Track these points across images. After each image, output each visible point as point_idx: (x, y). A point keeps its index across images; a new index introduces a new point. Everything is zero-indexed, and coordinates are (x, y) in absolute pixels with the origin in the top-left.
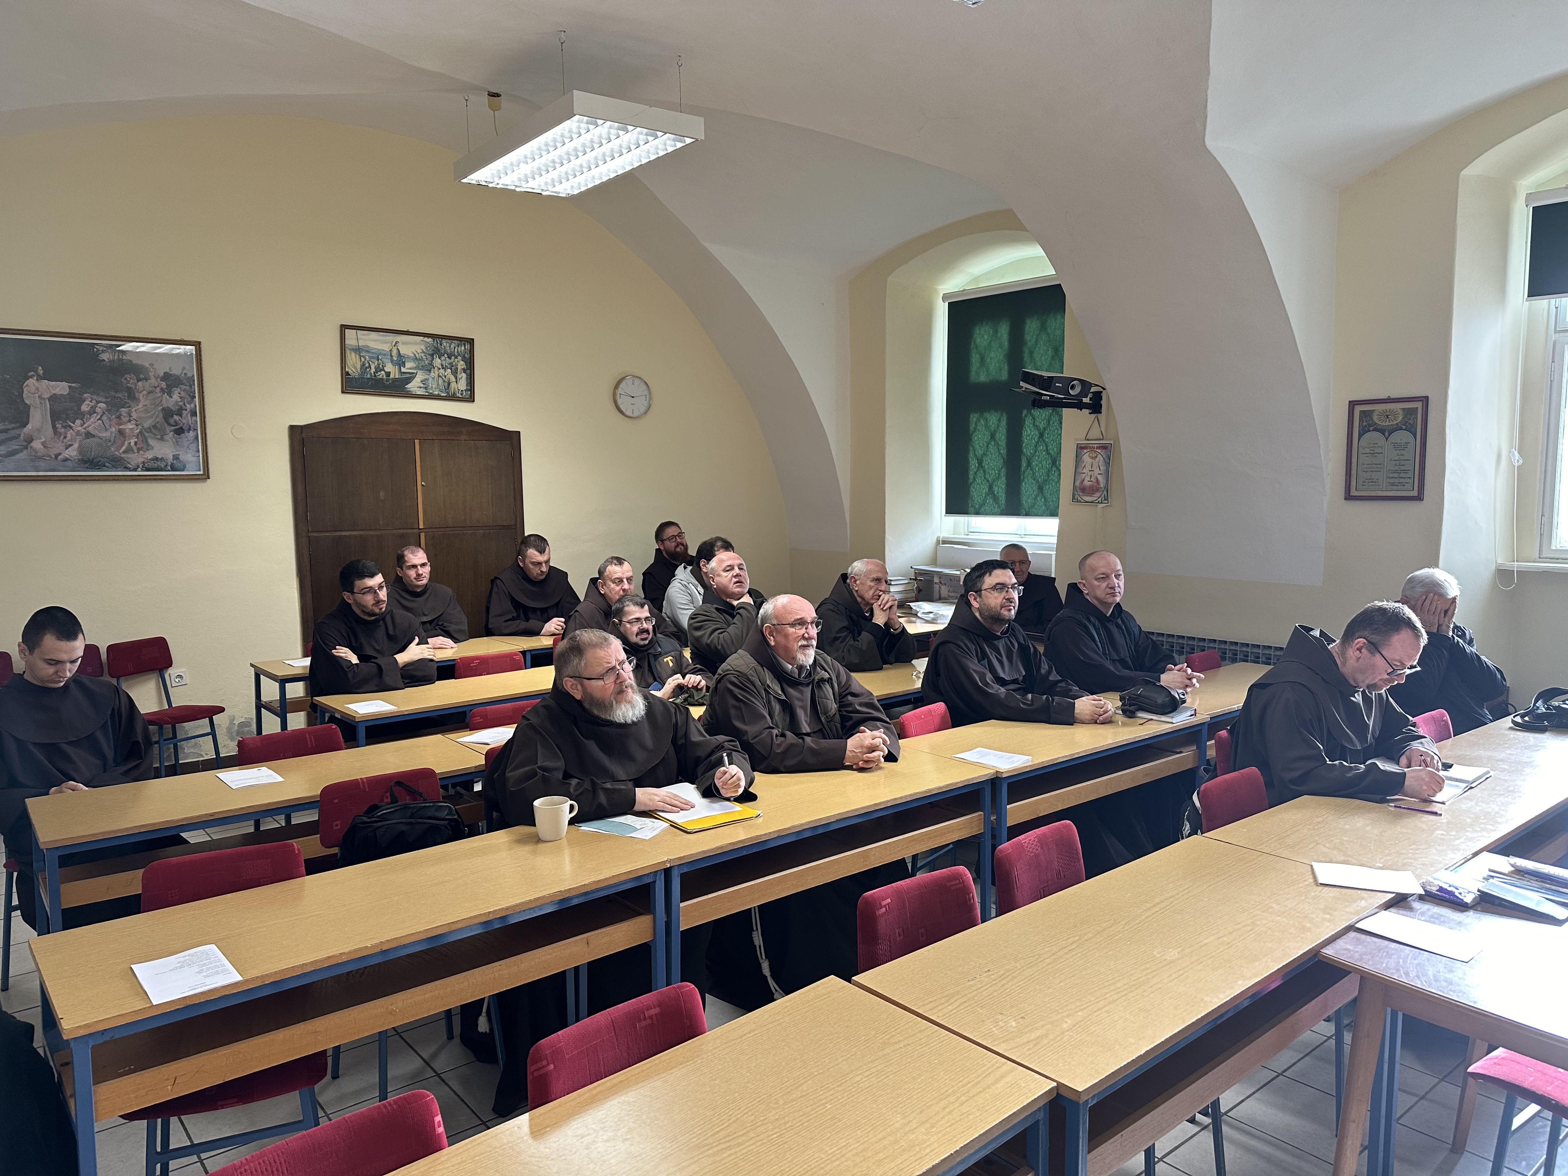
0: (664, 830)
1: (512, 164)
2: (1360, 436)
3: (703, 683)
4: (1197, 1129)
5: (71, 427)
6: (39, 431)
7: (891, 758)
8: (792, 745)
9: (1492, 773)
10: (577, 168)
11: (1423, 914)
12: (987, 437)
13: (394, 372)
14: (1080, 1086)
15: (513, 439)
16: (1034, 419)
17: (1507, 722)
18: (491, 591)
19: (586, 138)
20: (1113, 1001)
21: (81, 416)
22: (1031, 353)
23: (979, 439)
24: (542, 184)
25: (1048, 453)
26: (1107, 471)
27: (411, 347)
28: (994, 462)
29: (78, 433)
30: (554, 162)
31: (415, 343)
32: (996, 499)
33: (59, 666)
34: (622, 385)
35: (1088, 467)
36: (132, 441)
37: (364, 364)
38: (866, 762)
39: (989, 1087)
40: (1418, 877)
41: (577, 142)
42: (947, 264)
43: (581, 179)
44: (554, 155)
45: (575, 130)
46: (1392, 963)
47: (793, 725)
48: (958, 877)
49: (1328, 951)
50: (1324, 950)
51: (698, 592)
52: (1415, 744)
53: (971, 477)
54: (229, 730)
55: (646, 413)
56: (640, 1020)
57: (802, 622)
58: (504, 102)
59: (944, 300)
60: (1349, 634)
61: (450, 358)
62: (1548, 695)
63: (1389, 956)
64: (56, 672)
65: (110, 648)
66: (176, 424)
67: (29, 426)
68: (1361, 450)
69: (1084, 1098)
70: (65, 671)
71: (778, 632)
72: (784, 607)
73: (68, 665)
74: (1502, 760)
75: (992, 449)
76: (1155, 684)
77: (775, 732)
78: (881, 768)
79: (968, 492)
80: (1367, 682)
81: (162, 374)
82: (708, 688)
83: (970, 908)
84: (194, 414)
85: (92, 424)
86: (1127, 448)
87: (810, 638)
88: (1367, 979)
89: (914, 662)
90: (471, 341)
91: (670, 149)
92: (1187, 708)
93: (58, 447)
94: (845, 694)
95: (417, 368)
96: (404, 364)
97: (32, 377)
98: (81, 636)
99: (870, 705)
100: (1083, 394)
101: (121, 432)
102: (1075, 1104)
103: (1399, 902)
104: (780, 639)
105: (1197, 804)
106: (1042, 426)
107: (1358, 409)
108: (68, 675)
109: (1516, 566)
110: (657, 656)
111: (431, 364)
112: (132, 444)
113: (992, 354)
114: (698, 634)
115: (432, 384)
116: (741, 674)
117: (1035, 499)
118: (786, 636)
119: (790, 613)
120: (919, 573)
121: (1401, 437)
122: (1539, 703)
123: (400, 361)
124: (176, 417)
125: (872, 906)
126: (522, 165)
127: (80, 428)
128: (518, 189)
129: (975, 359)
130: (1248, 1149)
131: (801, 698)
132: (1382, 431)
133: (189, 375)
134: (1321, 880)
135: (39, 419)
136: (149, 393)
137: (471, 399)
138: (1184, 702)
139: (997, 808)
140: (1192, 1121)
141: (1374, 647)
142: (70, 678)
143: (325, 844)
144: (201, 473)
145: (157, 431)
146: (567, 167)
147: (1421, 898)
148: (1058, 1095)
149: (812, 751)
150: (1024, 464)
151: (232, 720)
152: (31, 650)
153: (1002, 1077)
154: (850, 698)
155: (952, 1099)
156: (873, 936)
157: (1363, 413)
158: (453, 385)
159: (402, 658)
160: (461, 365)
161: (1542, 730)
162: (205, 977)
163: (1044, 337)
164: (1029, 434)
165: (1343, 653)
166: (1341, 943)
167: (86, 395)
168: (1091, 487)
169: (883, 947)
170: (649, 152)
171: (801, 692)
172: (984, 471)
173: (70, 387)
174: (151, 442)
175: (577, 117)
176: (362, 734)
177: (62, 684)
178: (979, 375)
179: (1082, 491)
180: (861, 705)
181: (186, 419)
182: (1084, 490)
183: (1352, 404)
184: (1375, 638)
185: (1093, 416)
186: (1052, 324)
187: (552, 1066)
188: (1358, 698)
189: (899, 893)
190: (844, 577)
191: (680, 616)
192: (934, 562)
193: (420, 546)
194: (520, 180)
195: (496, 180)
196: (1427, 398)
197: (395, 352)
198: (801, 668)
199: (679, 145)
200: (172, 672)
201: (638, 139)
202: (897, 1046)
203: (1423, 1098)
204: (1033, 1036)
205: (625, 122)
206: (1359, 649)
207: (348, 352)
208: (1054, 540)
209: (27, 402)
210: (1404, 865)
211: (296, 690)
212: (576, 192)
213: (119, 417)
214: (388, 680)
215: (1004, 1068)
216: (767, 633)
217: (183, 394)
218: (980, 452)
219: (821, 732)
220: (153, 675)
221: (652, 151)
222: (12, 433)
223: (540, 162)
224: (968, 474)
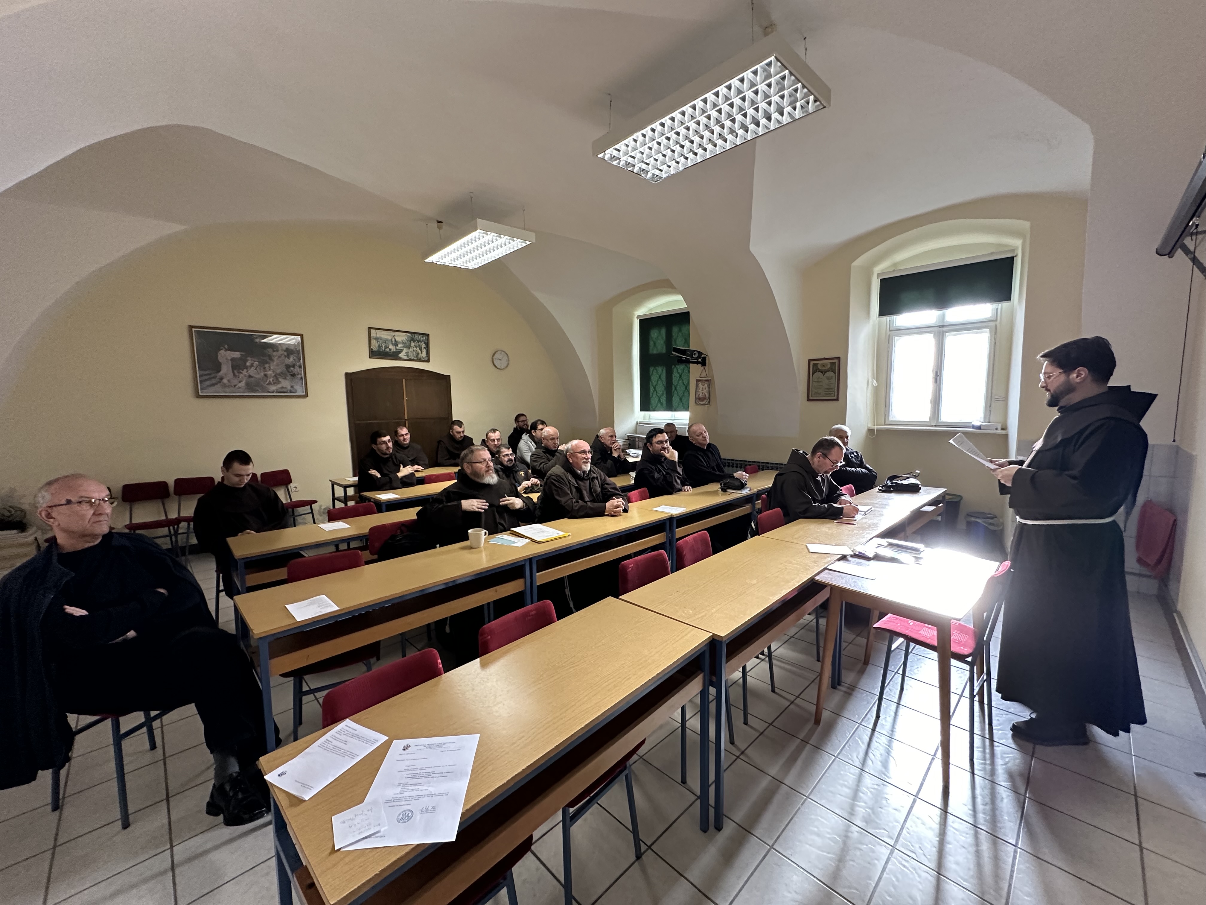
0: (528, 543)
1: (448, 253)
2: (813, 374)
3: (539, 482)
4: (759, 661)
5: (242, 373)
6: (226, 374)
7: (625, 511)
8: (582, 506)
9: (873, 509)
10: (478, 255)
11: (853, 562)
12: (657, 378)
13: (393, 349)
14: (723, 635)
15: (447, 379)
16: (677, 369)
17: (876, 489)
18: (438, 447)
19: (482, 241)
20: (732, 601)
21: (247, 368)
22: (675, 341)
23: (654, 378)
24: (462, 263)
25: (684, 384)
26: (709, 391)
27: (401, 338)
28: (661, 388)
29: (245, 376)
30: (467, 252)
31: (403, 336)
32: (662, 404)
33: (241, 478)
34: (496, 355)
35: (701, 389)
36: (271, 380)
37: (379, 345)
38: (615, 512)
39: (683, 637)
40: (850, 548)
41: (478, 243)
42: (639, 303)
43: (479, 260)
44: (467, 248)
45: (477, 237)
46: (844, 581)
47: (582, 498)
48: (661, 554)
49: (817, 578)
51: (533, 446)
52: (843, 497)
53: (651, 395)
54: (319, 511)
55: (507, 366)
56: (527, 617)
57: (584, 452)
58: (444, 226)
59: (637, 318)
60: (814, 452)
61: (418, 342)
62: (891, 478)
63: (843, 579)
64: (240, 480)
65: (262, 475)
66: (292, 372)
67: (222, 372)
68: (813, 380)
69: (724, 640)
70: (244, 479)
71: (574, 456)
72: (576, 445)
73: (246, 477)
74: (877, 504)
75: (660, 382)
76: (734, 477)
77: (574, 500)
78: (621, 515)
79: (650, 401)
80: (824, 470)
81: (285, 349)
82: (541, 486)
83: (667, 568)
84: (300, 367)
85: (252, 371)
86: (718, 382)
87: (588, 459)
88: (833, 588)
89: (630, 473)
90: (428, 335)
91: (520, 247)
92: (747, 487)
93: (235, 381)
94: (603, 484)
95: (403, 347)
96: (397, 345)
97: (222, 349)
98: (251, 464)
99: (615, 489)
100: (699, 357)
101: (266, 375)
102: (721, 642)
103: (844, 558)
104: (575, 460)
105: (754, 527)
106: (681, 372)
107: (812, 363)
108: (246, 481)
109: (876, 427)
110: (517, 472)
111: (410, 345)
112: (271, 381)
113: (659, 341)
115: (410, 354)
116: (557, 476)
117: (679, 403)
118: (577, 458)
119: (578, 448)
120: (629, 437)
121: (830, 374)
122: (888, 482)
123: (396, 344)
124: (292, 369)
125: (625, 568)
126: (453, 253)
127: (246, 373)
128: (450, 265)
129: (651, 344)
130: (781, 667)
131: (585, 486)
132: (822, 372)
133: (298, 349)
134: (811, 551)
135: (226, 369)
136: (279, 357)
137: (428, 361)
138: (746, 484)
139: (672, 531)
140: (757, 657)
141: (825, 456)
142: (246, 484)
143: (372, 553)
144: (304, 394)
145: (283, 375)
146: (473, 254)
147: (852, 556)
148: (713, 639)
149: (590, 508)
150: (673, 389)
151: (321, 506)
152: (228, 470)
153: (689, 633)
154: (606, 485)
155: (669, 642)
156: (625, 580)
157: (814, 365)
158: (420, 355)
159: (400, 475)
160: (424, 346)
161: (890, 492)
162: (322, 609)
163: (680, 334)
164: (675, 376)
165: (812, 460)
166: (822, 575)
167: (248, 358)
168: (703, 398)
169: (630, 585)
170: (510, 248)
171: (585, 483)
172: (657, 392)
173: (241, 354)
174: (280, 380)
175: (479, 231)
176: (384, 508)
177: (242, 486)
178: (653, 351)
179: (698, 399)
180: (611, 488)
181: (296, 370)
182: (699, 399)
183: (810, 361)
184: (825, 452)
185: (703, 367)
186: (684, 329)
187: (489, 637)
188: (819, 478)
189: (636, 562)
190: (597, 436)
191: (525, 456)
192: (636, 432)
193: (405, 427)
194: (451, 260)
195: (441, 260)
196: (840, 358)
197: (393, 340)
198: (584, 472)
199: (524, 245)
200: (292, 485)
201: (505, 241)
203: (850, 643)
204: (700, 616)
205: (500, 233)
206: (819, 457)
207: (372, 339)
208: (688, 422)
209: (220, 361)
210: (843, 544)
212: (477, 267)
213: (265, 368)
214: (394, 485)
215: (689, 629)
216: (568, 457)
217: (295, 358)
218: (654, 384)
219: (593, 501)
220: (282, 487)
221: (511, 247)
222: (213, 375)
223: (461, 252)
224: (649, 394)
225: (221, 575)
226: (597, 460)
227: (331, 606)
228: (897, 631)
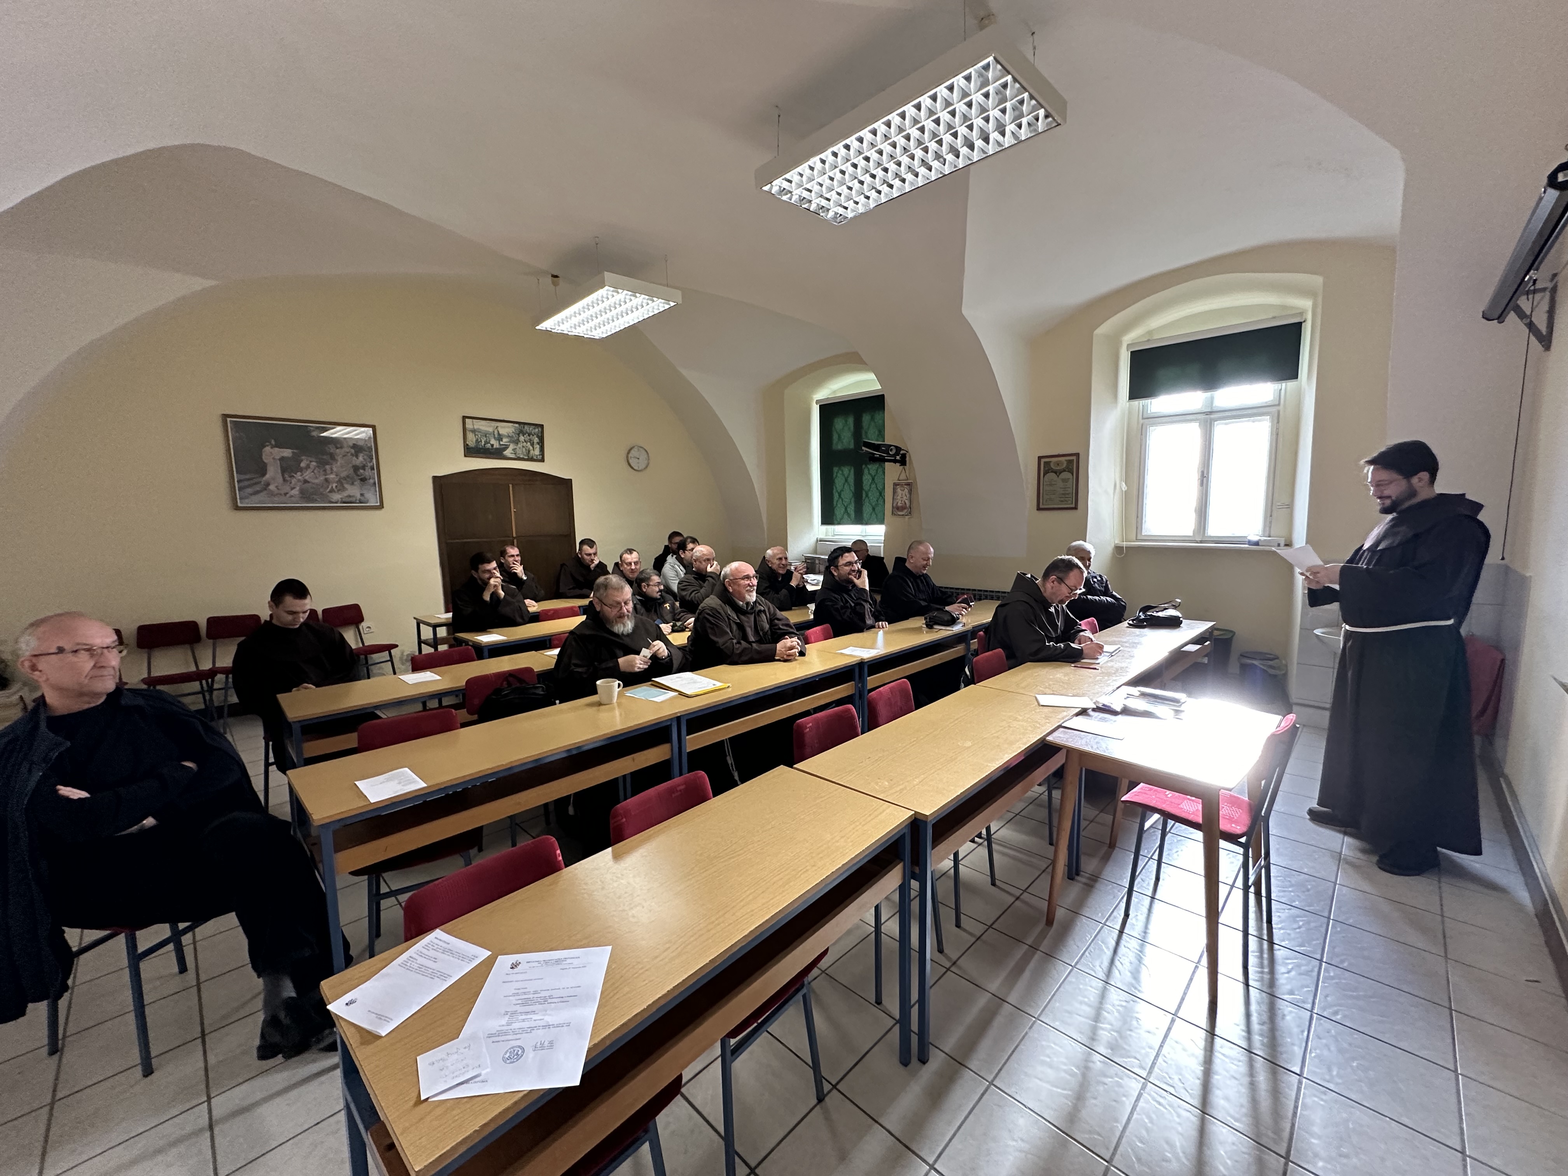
0: (675, 698)
1: (566, 317)
2: (1044, 475)
5: (293, 476)
6: (274, 479)
7: (802, 654)
8: (745, 649)
9: (1121, 648)
10: (606, 320)
11: (1096, 718)
12: (843, 481)
13: (496, 445)
14: (927, 813)
15: (569, 482)
16: (869, 470)
18: (560, 572)
19: (612, 301)
20: (939, 769)
21: (301, 470)
22: (866, 433)
23: (839, 482)
24: (585, 330)
25: (878, 489)
26: (910, 497)
27: (506, 430)
28: (848, 495)
29: (299, 480)
30: (592, 316)
31: (509, 427)
32: (849, 515)
33: (295, 616)
34: (632, 451)
35: (900, 495)
36: (334, 485)
37: (477, 440)
38: (788, 656)
39: (877, 816)
40: (1092, 700)
41: (606, 304)
42: (819, 383)
43: (608, 327)
44: (592, 311)
45: (605, 296)
46: (1083, 742)
47: (745, 637)
48: (849, 710)
49: (1050, 738)
50: (1047, 738)
51: (681, 571)
52: (1082, 634)
53: (835, 503)
54: (401, 659)
55: (646, 467)
56: (674, 793)
57: (748, 577)
58: (561, 281)
59: (817, 404)
60: (1046, 575)
61: (529, 435)
62: (1145, 609)
63: (1082, 739)
64: (294, 619)
65: (324, 611)
66: (361, 475)
67: (267, 476)
68: (1045, 483)
69: (929, 819)
70: (299, 617)
71: (734, 584)
72: (736, 569)
73: (301, 615)
74: (1125, 642)
75: (846, 487)
76: (942, 610)
77: (735, 641)
78: (796, 660)
79: (834, 512)
80: (1059, 599)
81: (351, 445)
83: (856, 728)
84: (372, 469)
85: (308, 475)
86: (921, 484)
87: (753, 586)
88: (1070, 751)
89: (808, 605)
90: (542, 426)
91: (662, 309)
93: (286, 488)
94: (772, 620)
96: (501, 440)
97: (268, 446)
98: (308, 597)
99: (788, 625)
100: (897, 453)
101: (326, 480)
102: (925, 823)
103: (1083, 712)
104: (736, 587)
105: (968, 673)
106: (873, 474)
107: (1043, 460)
108: (302, 620)
109: (1125, 544)
110: (660, 604)
111: (518, 440)
112: (334, 487)
113: (845, 434)
114: (684, 593)
115: (519, 451)
116: (712, 609)
117: (871, 514)
118: (739, 585)
119: (740, 572)
120: (807, 558)
121: (1066, 475)
122: (1141, 614)
123: (500, 438)
124: (361, 471)
125: (801, 727)
126: (573, 318)
127: (300, 478)
128: (570, 334)
129: (835, 437)
130: (1003, 854)
131: (749, 622)
132: (1056, 473)
133: (369, 445)
134: (1041, 704)
135: (273, 472)
136: (344, 456)
137: (542, 460)
139: (862, 680)
140: (973, 841)
141: (1061, 580)
143: (470, 713)
144: (378, 504)
145: (350, 479)
146: (600, 319)
147: (1094, 710)
148: (915, 818)
150: (864, 495)
151: (402, 652)
152: (277, 606)
153: (884, 811)
154: (776, 621)
155: (858, 824)
156: (802, 745)
157: (1045, 462)
158: (532, 452)
160: (536, 440)
161: (1143, 627)
162: (403, 785)
163: (873, 424)
164: (866, 479)
165: (1044, 585)
166: (1055, 734)
167: (303, 457)
168: (902, 507)
169: (808, 750)
170: (648, 311)
171: (748, 618)
172: (842, 500)
173: (293, 452)
174: (346, 486)
175: (607, 288)
176: (486, 653)
177: (297, 626)
178: (838, 446)
179: (896, 509)
180: (783, 625)
181: (367, 473)
182: (898, 508)
183: (1040, 458)
184: (1060, 575)
185: (902, 467)
186: (878, 417)
187: (624, 820)
188: (1052, 610)
189: (816, 720)
190: (765, 557)
191: (671, 584)
192: (815, 552)
194: (571, 327)
195: (557, 328)
196: (1078, 454)
197: (496, 432)
198: (748, 604)
199: (667, 307)
200: (364, 625)
201: (642, 302)
202: (823, 799)
203: (1092, 822)
204: (898, 789)
205: (634, 291)
206: (1053, 582)
207: (468, 432)
208: (883, 538)
209: (265, 461)
210: (1083, 694)
211: (442, 632)
212: (605, 336)
213: (325, 471)
215: (885, 806)
216: (727, 585)
217: (365, 457)
218: (839, 489)
219: (760, 641)
220: (350, 627)
221: (650, 310)
223: (584, 316)
224: (833, 502)
225: (271, 743)
226: (765, 589)
227: (415, 782)
228: (1152, 805)
